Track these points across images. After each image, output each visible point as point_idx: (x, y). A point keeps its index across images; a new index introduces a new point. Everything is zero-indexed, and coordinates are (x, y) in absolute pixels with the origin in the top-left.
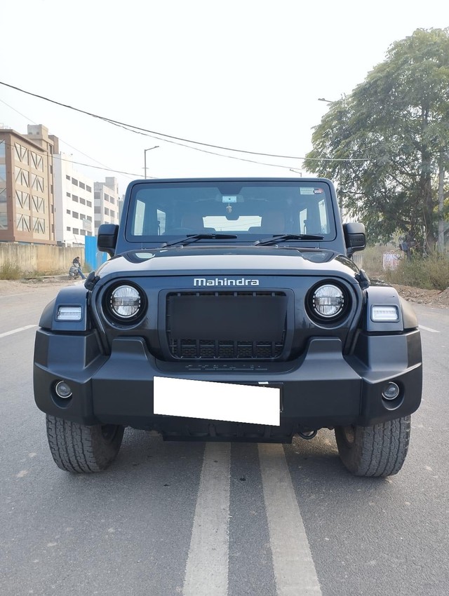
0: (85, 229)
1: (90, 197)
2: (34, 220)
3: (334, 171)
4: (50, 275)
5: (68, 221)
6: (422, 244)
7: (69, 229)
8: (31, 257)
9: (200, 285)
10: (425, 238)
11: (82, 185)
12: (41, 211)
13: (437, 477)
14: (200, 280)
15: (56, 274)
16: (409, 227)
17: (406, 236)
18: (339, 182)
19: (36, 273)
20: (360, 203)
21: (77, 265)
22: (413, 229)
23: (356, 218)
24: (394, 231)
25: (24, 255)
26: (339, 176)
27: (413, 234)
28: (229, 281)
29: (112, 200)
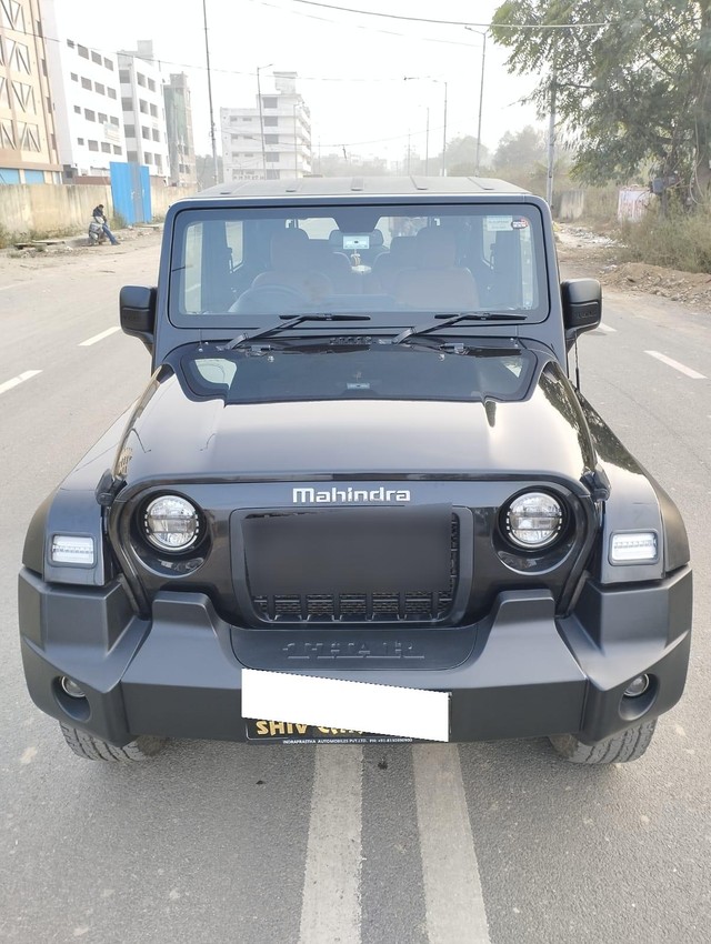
0: (108, 141)
1: (111, 79)
2: (20, 126)
3: (543, 43)
4: (57, 236)
5: (78, 127)
6: (687, 182)
7: (81, 141)
8: (22, 207)
9: (303, 500)
10: (694, 168)
11: (97, 58)
12: (29, 109)
13: (691, 752)
14: (304, 491)
15: (67, 235)
16: (668, 148)
17: (662, 166)
18: (551, 63)
19: (33, 235)
20: (587, 103)
21: (101, 219)
22: (674, 153)
23: (579, 131)
24: (641, 156)
25: (8, 203)
26: (552, 54)
27: (673, 161)
28: (356, 493)
29: (152, 84)
